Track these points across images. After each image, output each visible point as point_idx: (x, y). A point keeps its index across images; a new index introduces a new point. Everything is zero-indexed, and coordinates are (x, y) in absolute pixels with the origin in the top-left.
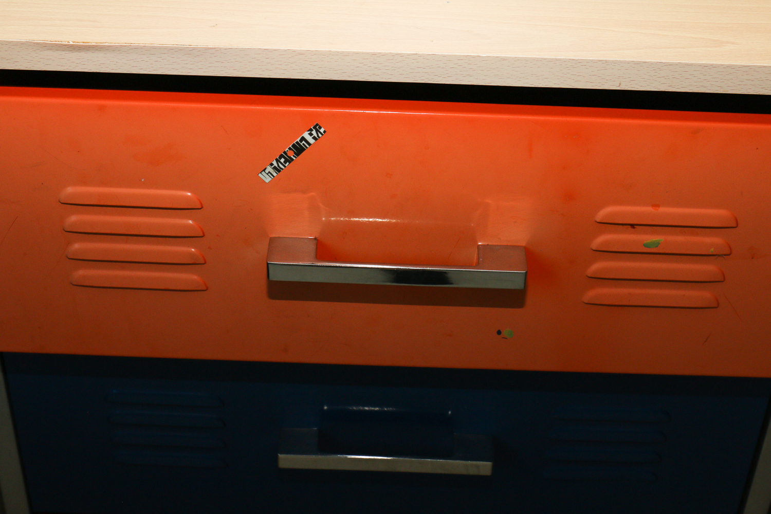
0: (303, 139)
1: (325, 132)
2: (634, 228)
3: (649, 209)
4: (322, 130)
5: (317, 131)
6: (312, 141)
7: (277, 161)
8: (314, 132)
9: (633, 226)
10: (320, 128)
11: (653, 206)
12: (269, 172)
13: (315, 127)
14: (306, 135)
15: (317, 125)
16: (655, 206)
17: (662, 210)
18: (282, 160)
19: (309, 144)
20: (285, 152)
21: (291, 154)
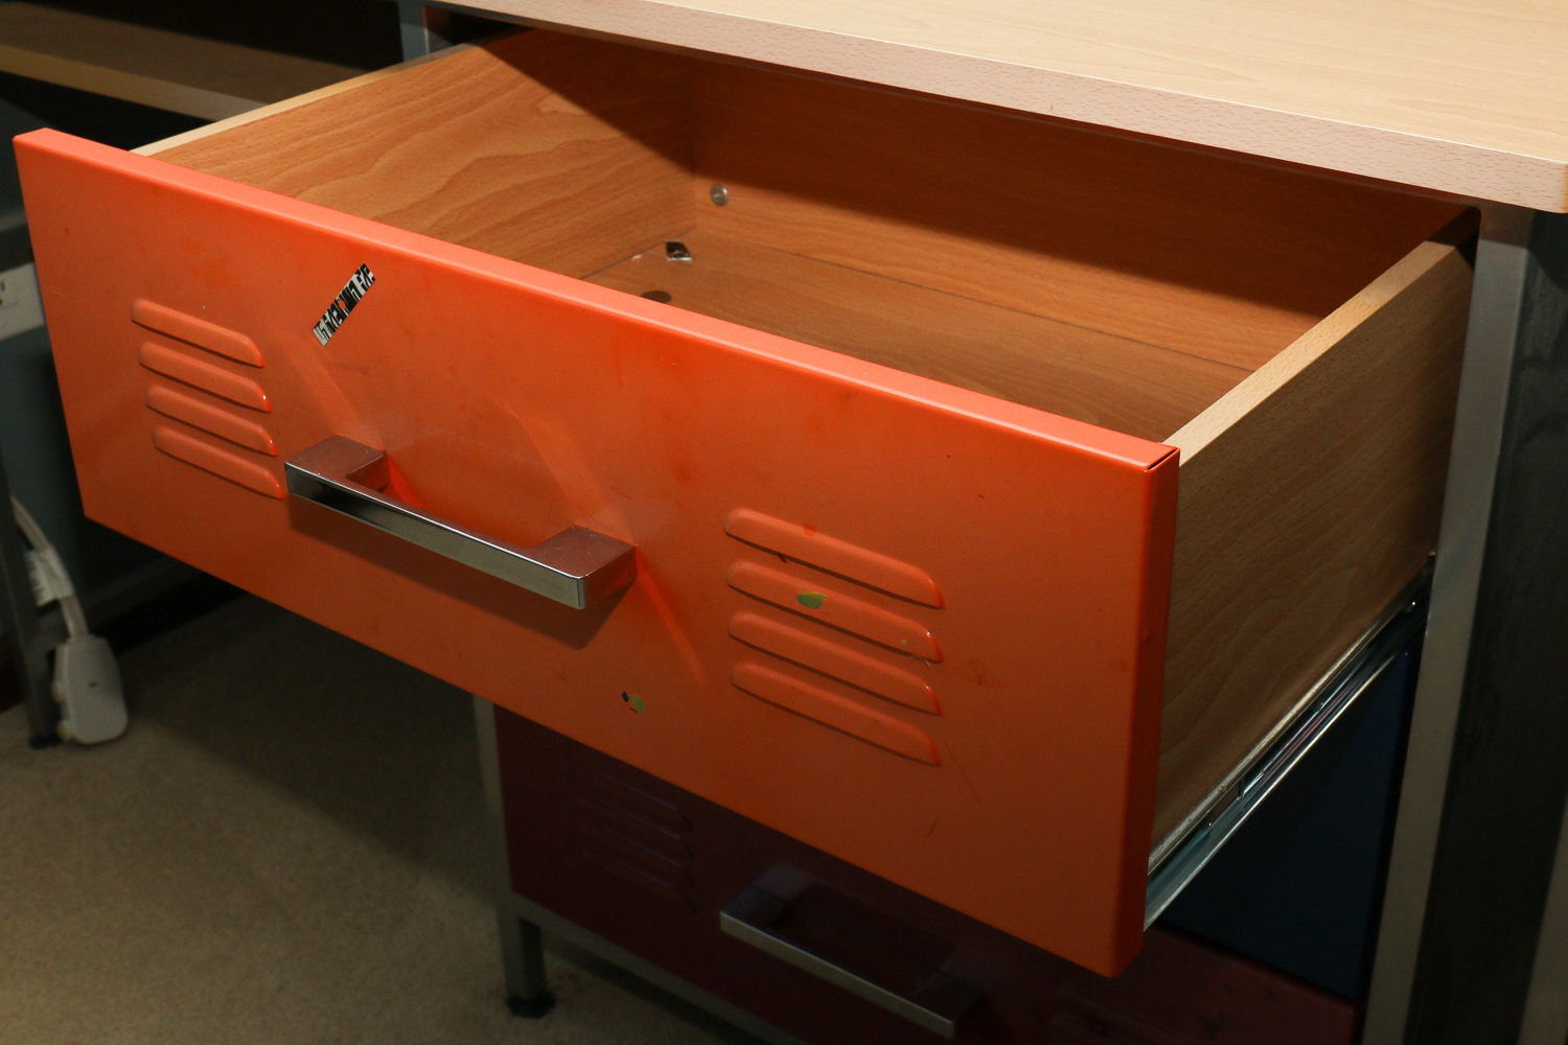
0: (352, 285)
1: (373, 279)
2: (784, 561)
3: (798, 530)
4: (371, 275)
5: (366, 276)
6: (362, 292)
7: (331, 314)
8: (362, 276)
9: (783, 557)
10: (368, 272)
11: (807, 526)
12: (324, 330)
13: (362, 269)
14: (354, 278)
15: (364, 266)
16: (809, 527)
17: (820, 538)
18: (335, 314)
19: (360, 296)
20: (336, 301)
21: (342, 305)
